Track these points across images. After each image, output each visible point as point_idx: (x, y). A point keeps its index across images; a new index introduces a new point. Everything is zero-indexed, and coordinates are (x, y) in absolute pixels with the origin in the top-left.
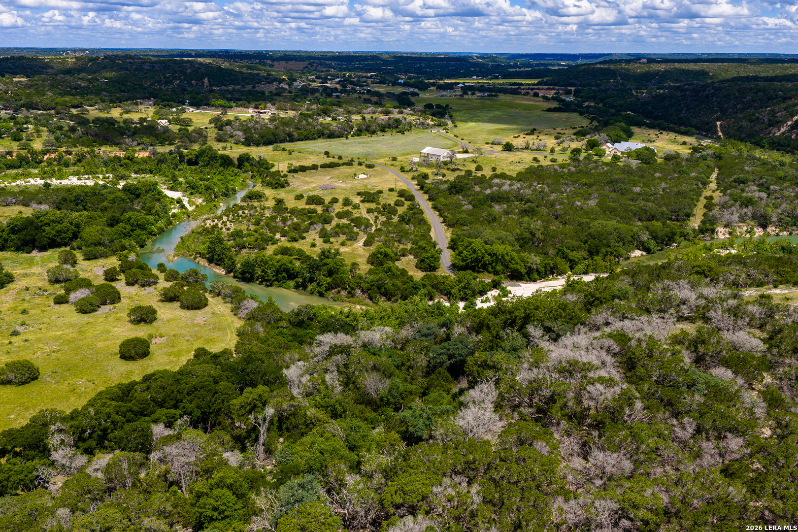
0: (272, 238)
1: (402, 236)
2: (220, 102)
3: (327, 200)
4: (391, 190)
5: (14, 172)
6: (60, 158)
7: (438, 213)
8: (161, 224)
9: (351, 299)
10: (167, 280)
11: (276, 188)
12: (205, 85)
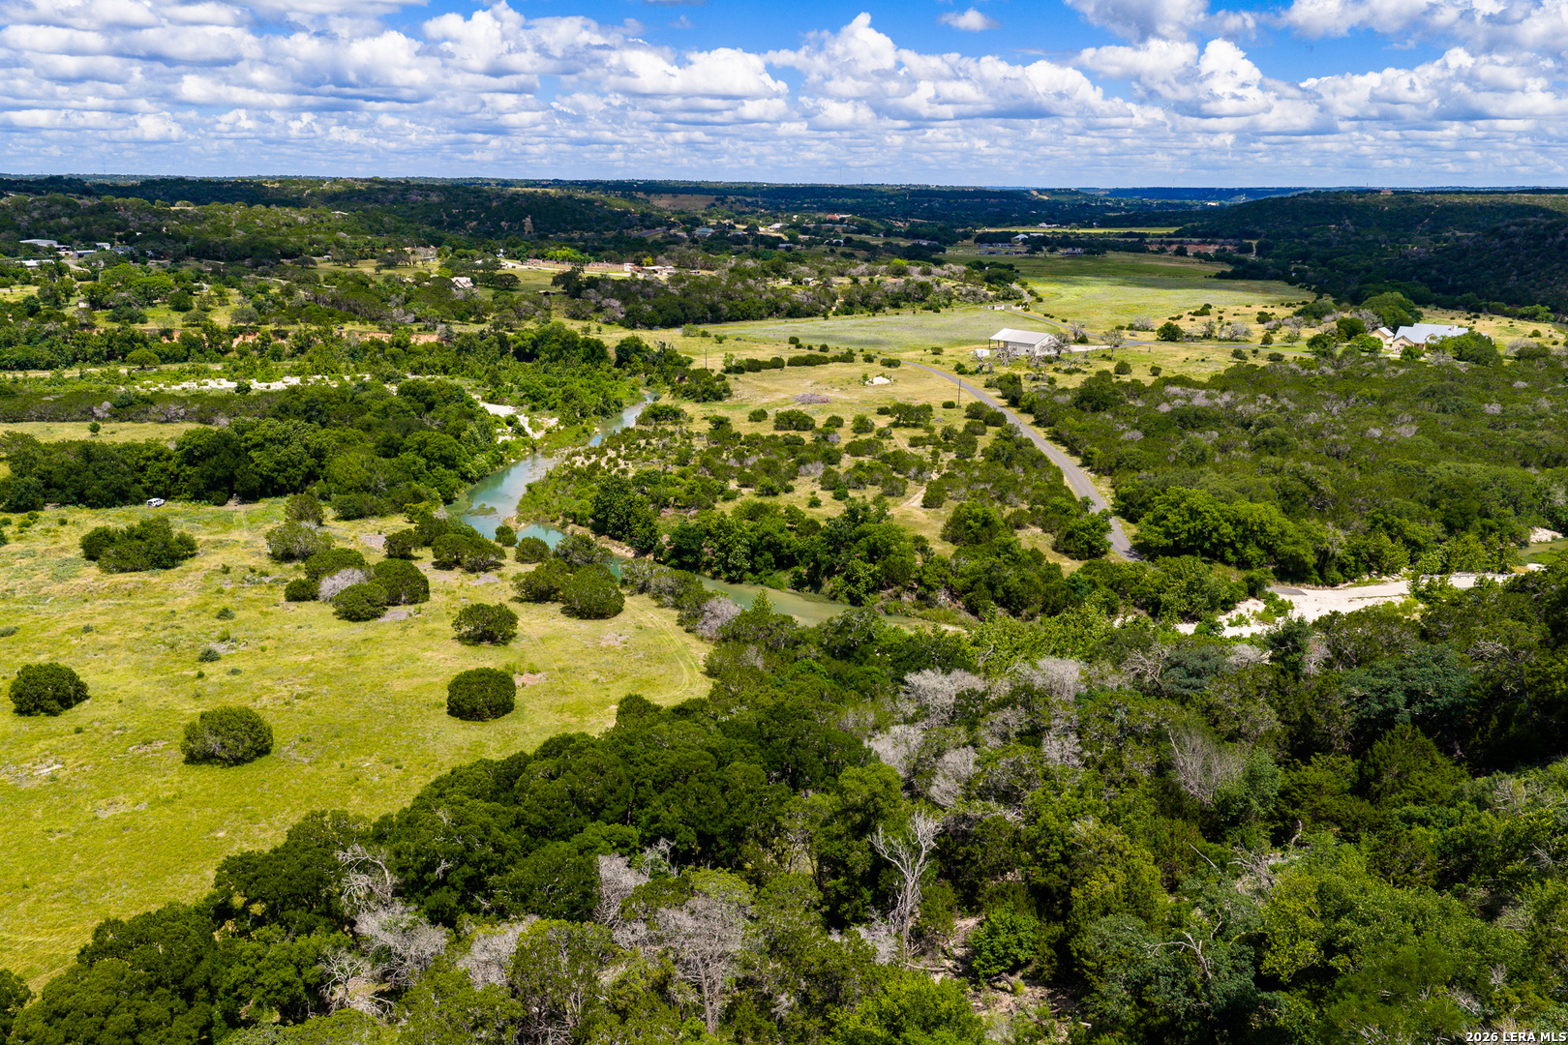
0: (722, 491)
1: (1007, 489)
2: (567, 251)
3: (820, 421)
4: (949, 405)
5: (175, 367)
6: (265, 342)
7: (1064, 449)
8: (482, 460)
9: (927, 611)
10: (521, 560)
11: (705, 400)
12: (527, 229)
